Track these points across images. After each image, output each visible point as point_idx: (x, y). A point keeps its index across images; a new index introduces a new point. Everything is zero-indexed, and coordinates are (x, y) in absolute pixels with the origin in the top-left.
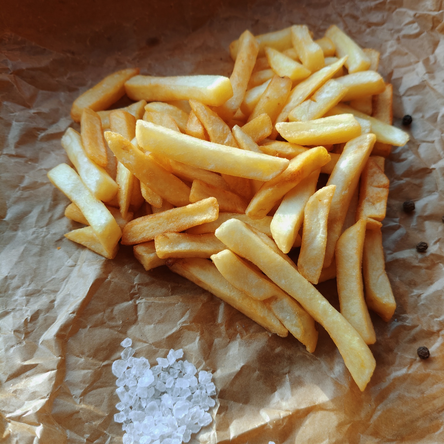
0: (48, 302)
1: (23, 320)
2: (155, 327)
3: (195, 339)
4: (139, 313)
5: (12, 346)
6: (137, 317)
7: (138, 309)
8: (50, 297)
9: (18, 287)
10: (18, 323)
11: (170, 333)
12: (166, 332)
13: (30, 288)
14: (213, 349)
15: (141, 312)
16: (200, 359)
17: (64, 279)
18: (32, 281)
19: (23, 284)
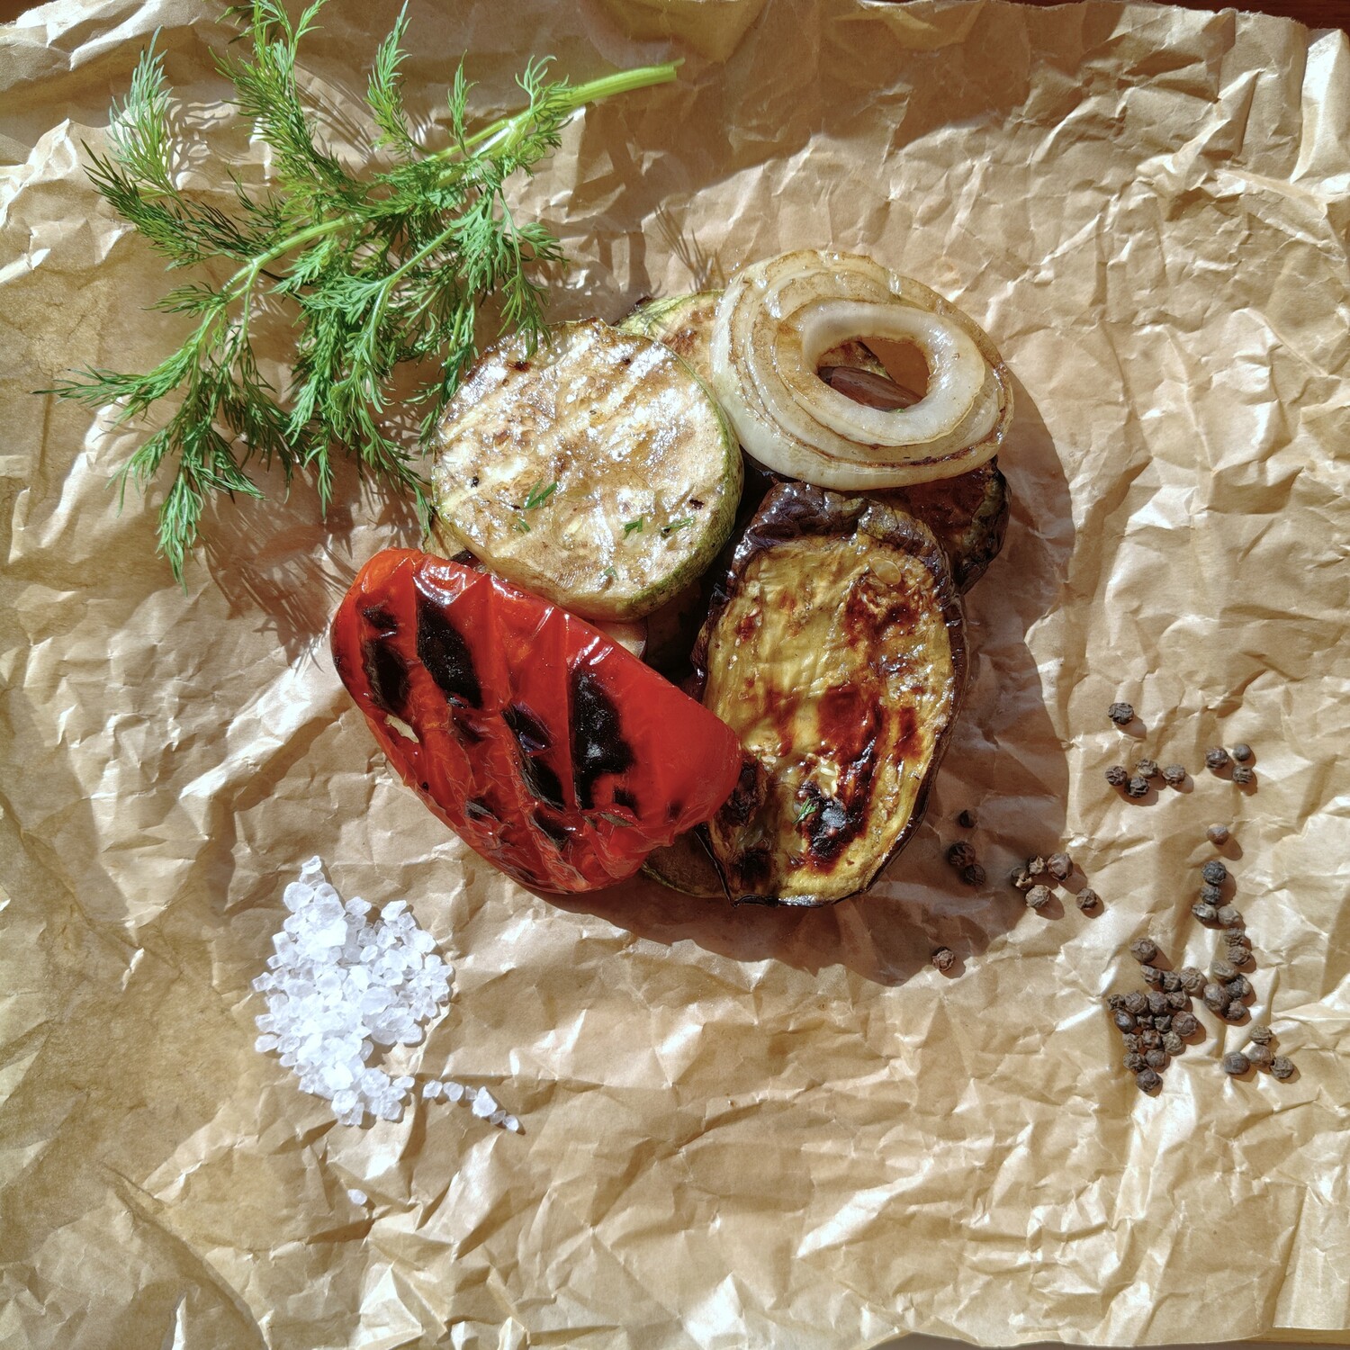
0: (217, 723)
1: (163, 746)
2: (391, 838)
3: (453, 889)
4: (372, 802)
5: (132, 793)
6: (368, 808)
7: (375, 794)
8: (224, 713)
9: (170, 675)
10: (153, 748)
11: (414, 861)
12: (408, 855)
13: (192, 684)
14: (477, 917)
15: (378, 802)
16: (448, 926)
17: (259, 685)
18: (199, 668)
19: (180, 671)
